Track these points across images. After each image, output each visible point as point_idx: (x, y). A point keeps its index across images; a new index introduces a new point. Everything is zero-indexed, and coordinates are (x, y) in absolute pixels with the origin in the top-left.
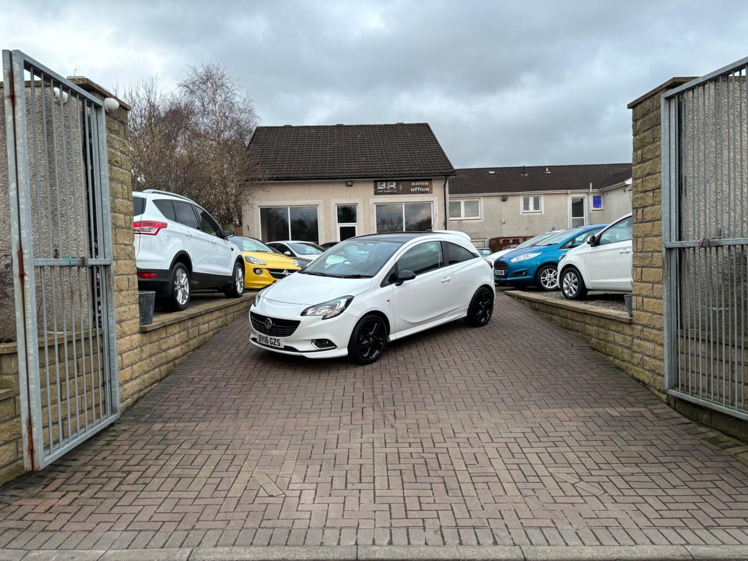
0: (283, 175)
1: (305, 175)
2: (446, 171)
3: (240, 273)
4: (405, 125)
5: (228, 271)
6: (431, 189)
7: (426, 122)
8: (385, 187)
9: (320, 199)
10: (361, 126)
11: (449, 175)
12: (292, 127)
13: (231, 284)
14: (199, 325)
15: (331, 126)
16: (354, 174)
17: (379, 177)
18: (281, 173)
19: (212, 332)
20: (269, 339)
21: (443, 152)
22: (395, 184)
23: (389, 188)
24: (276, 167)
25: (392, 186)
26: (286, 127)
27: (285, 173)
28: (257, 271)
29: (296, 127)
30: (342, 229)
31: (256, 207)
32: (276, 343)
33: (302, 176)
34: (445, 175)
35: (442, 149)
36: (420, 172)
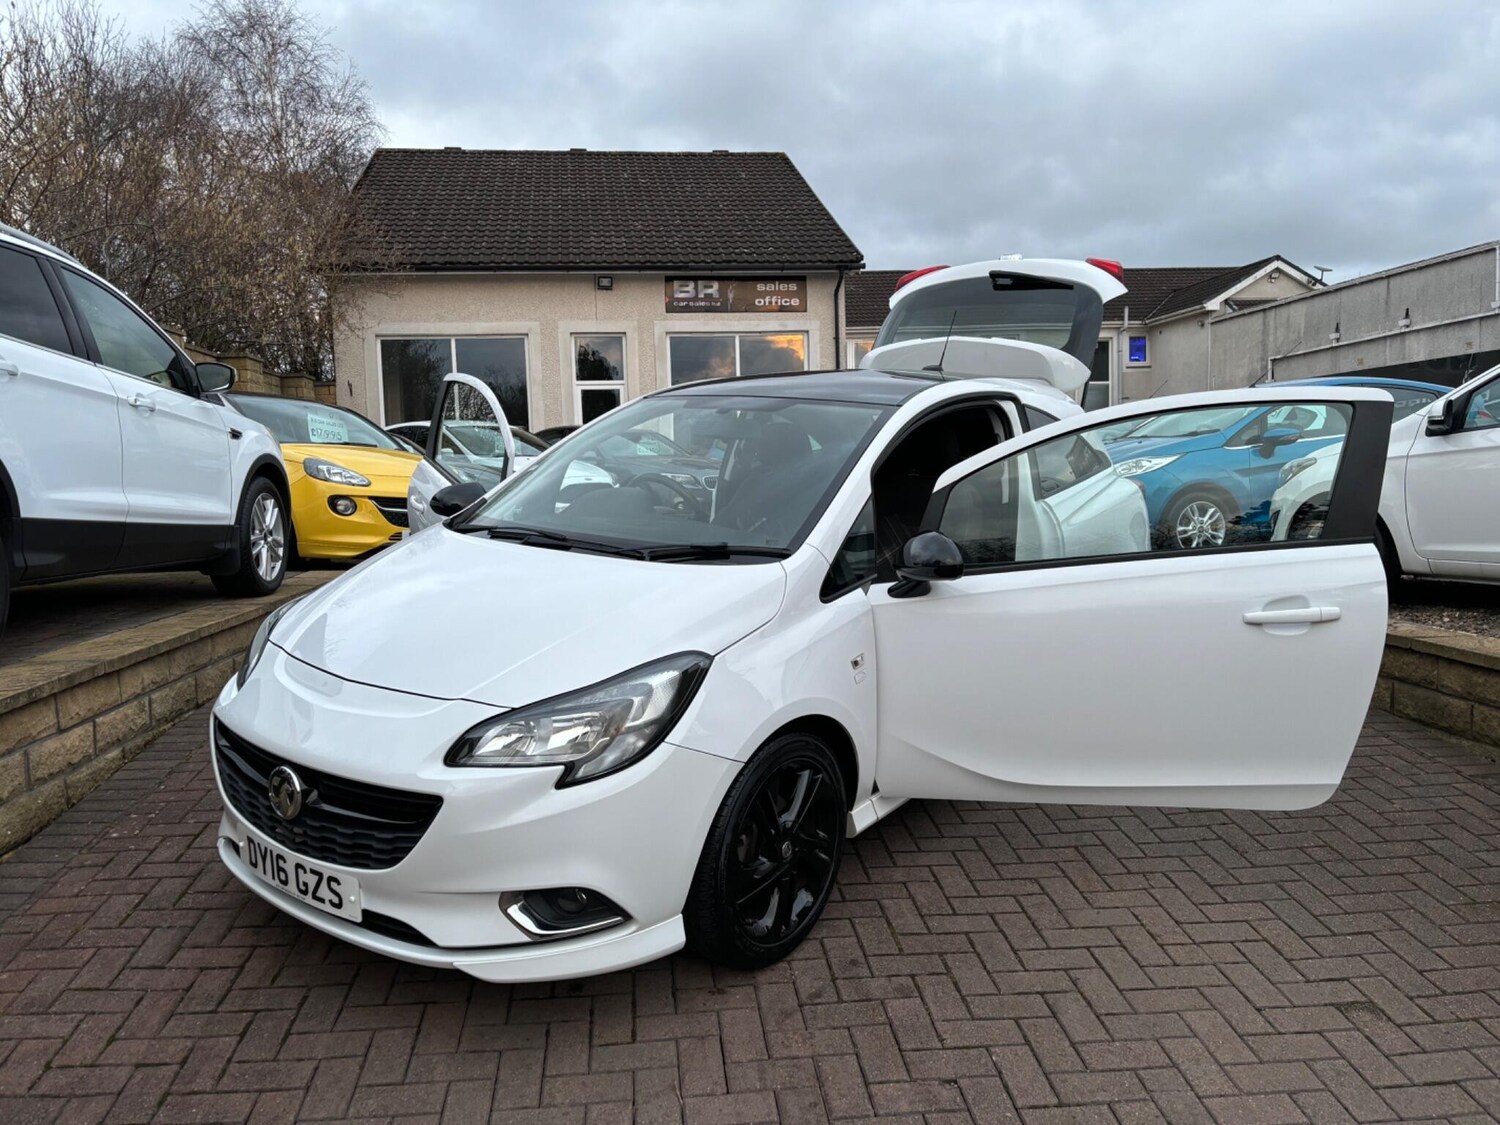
0: (437, 259)
1: (492, 257)
2: (840, 257)
3: (271, 516)
4: (732, 154)
5: (219, 508)
6: (804, 301)
7: (780, 151)
8: (692, 294)
9: (531, 319)
10: (630, 154)
11: (847, 268)
12: (464, 152)
13: (230, 552)
14: (28, 742)
15: (556, 154)
16: (615, 258)
17: (679, 268)
18: (433, 252)
19: (114, 753)
20: (290, 868)
21: (828, 214)
22: (716, 285)
23: (701, 296)
24: (421, 239)
25: (709, 291)
26: (448, 151)
27: (443, 252)
28: (342, 504)
29: (473, 153)
30: (586, 394)
31: (370, 337)
32: (324, 892)
33: (487, 259)
34: (838, 268)
35: (824, 209)
36: (778, 257)
